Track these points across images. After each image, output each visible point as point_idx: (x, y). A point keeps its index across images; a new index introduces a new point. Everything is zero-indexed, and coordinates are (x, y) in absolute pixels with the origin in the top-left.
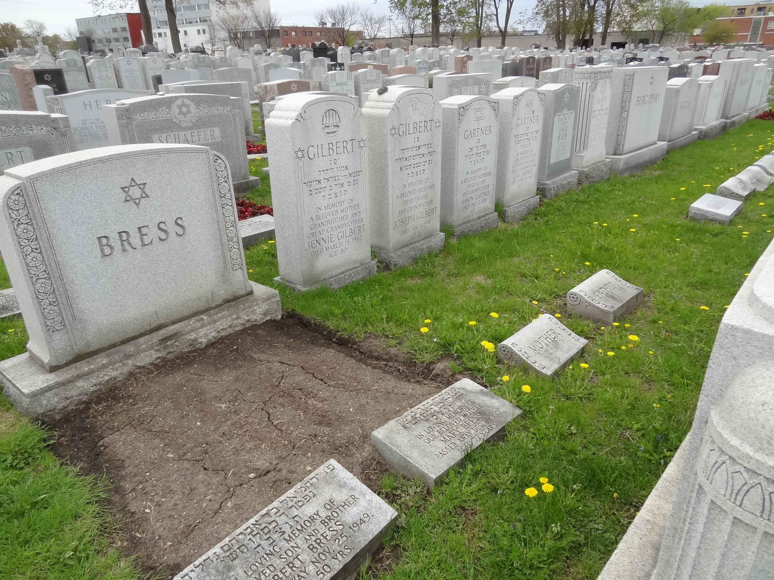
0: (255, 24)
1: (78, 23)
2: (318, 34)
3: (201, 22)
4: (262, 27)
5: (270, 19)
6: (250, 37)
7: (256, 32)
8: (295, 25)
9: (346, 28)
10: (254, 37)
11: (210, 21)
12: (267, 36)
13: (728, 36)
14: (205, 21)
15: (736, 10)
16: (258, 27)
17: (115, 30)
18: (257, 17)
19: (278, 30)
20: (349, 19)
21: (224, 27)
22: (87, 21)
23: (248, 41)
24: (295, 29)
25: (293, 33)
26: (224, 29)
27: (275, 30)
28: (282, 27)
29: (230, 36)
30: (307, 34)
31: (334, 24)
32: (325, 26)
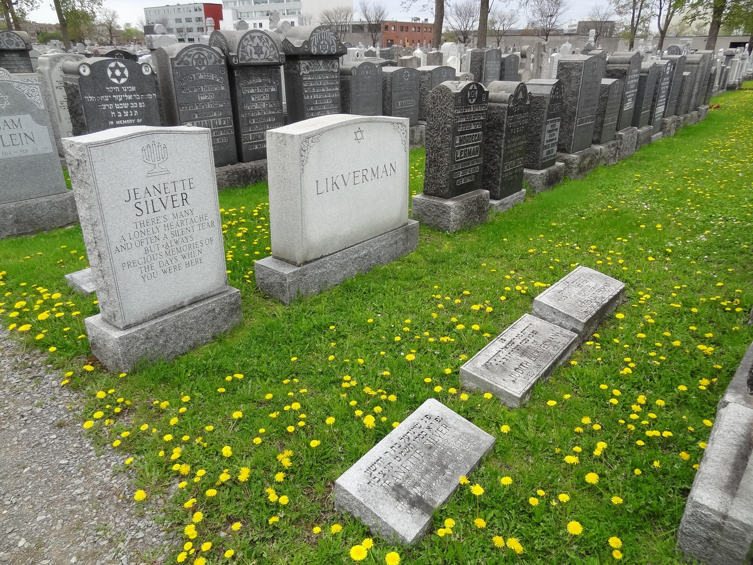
0: (361, 18)
1: (146, 12)
2: (413, 29)
3: (288, 14)
4: (368, 21)
7: (357, 25)
8: (395, 20)
10: (351, 30)
11: (299, 13)
14: (293, 13)
16: (363, 20)
17: (189, 20)
22: (157, 10)
24: (395, 24)
25: (393, 28)
30: (404, 30)
31: (426, 20)
32: (418, 22)
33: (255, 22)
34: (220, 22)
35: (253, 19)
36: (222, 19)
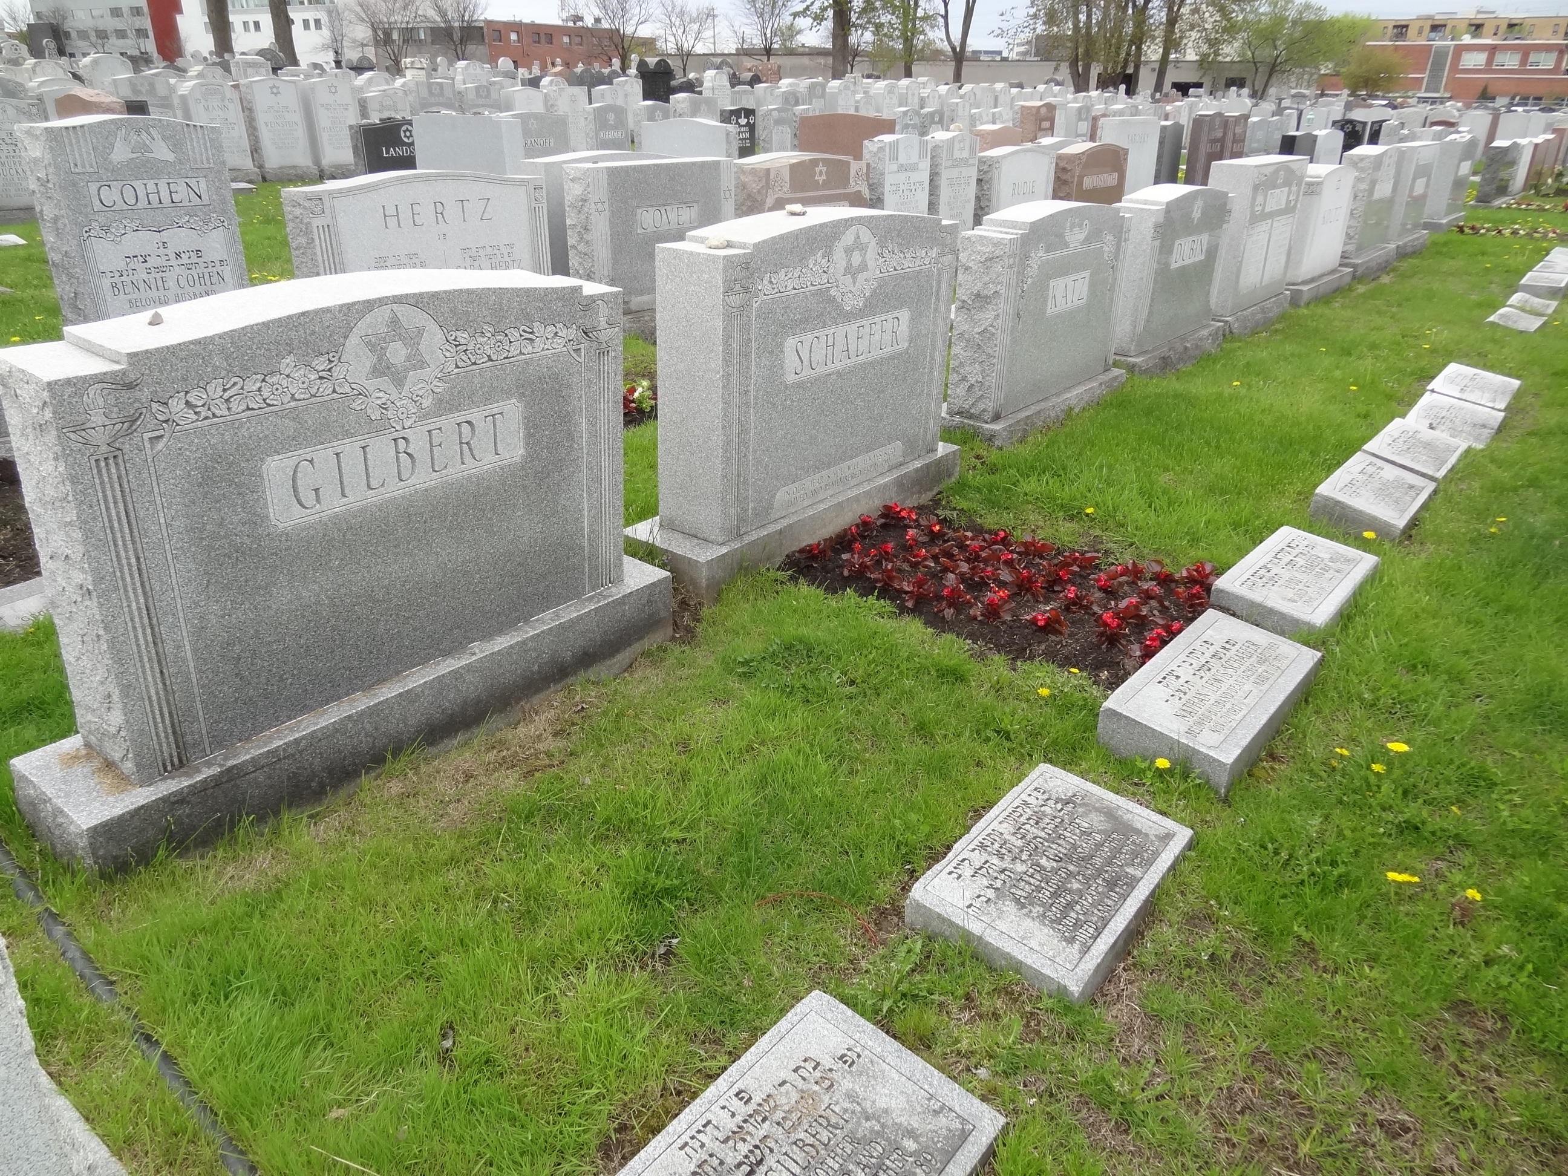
0: (432, 13)
2: (566, 39)
3: (309, 3)
4: (446, 21)
6: (420, 41)
7: (432, 29)
8: (517, 19)
9: (629, 30)
10: (429, 40)
12: (457, 40)
13: (1390, 79)
15: (1391, 27)
16: (438, 19)
17: (116, 13)
19: (482, 28)
20: (634, 13)
21: (364, 16)
23: (415, 48)
24: (517, 27)
25: (514, 37)
26: (363, 20)
27: (475, 27)
28: (489, 23)
29: (376, 35)
30: (543, 39)
31: (598, 20)
32: (579, 24)
33: (246, 18)
34: (179, 18)
35: (245, 12)
36: (180, 12)
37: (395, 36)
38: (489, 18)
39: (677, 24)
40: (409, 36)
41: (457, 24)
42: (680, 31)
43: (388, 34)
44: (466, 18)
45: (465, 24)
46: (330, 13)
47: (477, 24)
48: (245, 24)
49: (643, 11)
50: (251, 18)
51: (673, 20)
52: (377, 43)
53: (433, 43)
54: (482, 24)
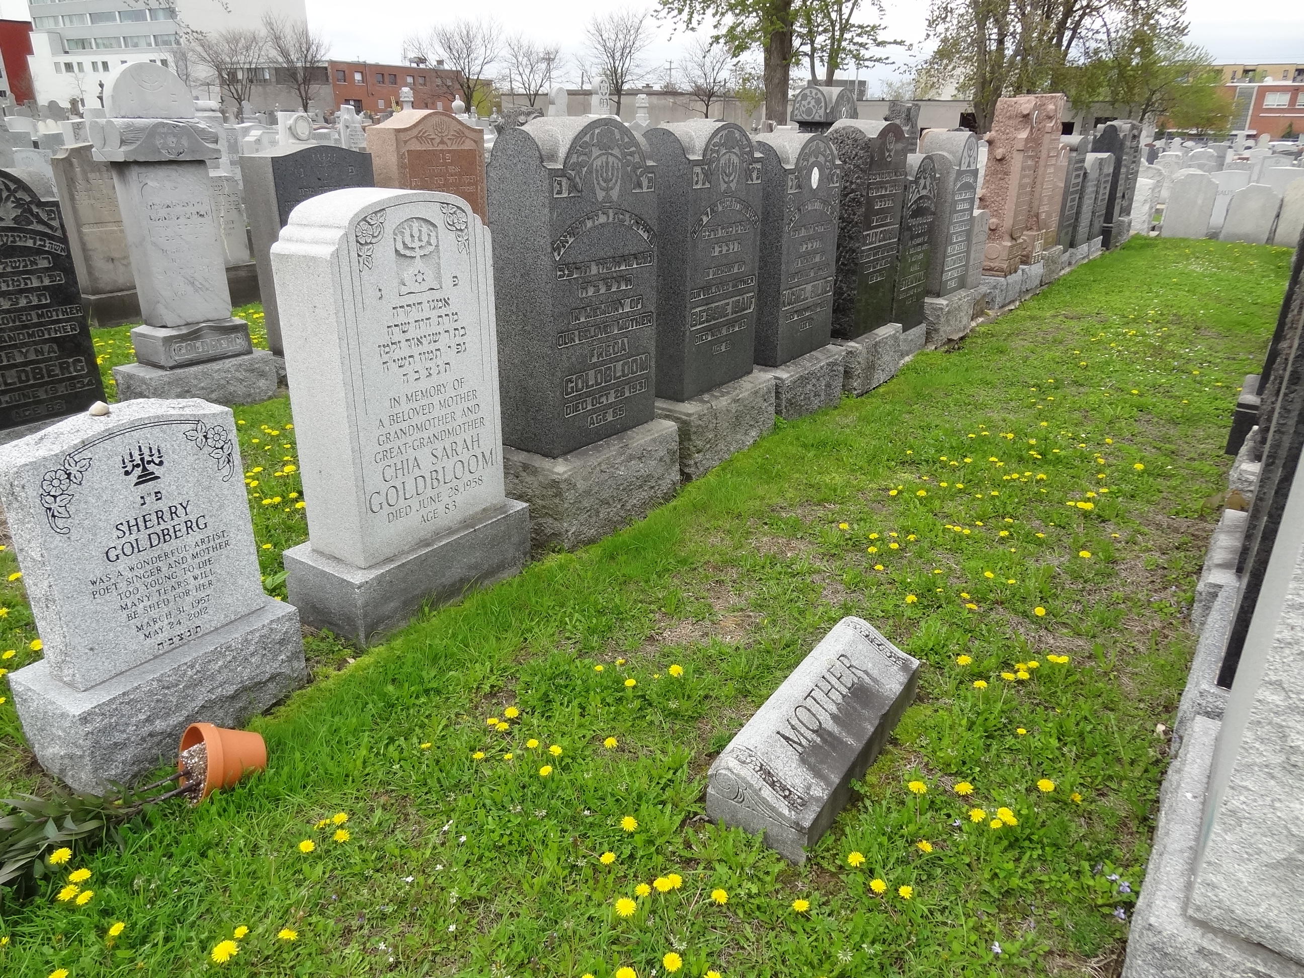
0: (275, 55)
2: (410, 80)
3: (157, 44)
4: (289, 61)
5: (305, 44)
6: (265, 79)
7: (276, 69)
8: (361, 60)
9: (474, 71)
10: (274, 79)
12: (300, 79)
14: (166, 43)
16: (280, 59)
18: (277, 39)
19: (325, 68)
20: (479, 53)
23: (260, 88)
24: (361, 67)
25: (358, 76)
26: (205, 60)
27: (318, 68)
28: (332, 63)
29: (220, 75)
30: (387, 80)
31: (440, 62)
32: (423, 65)
33: (95, 58)
34: (30, 58)
35: (95, 53)
36: (30, 51)
37: (240, 76)
38: (334, 59)
39: (524, 63)
40: (254, 75)
41: (299, 65)
42: (527, 71)
43: (233, 74)
44: (309, 58)
45: (308, 65)
46: (175, 53)
47: (320, 65)
48: (94, 64)
49: (488, 52)
50: (99, 59)
51: (520, 59)
52: (223, 82)
53: (278, 82)
54: (326, 65)
